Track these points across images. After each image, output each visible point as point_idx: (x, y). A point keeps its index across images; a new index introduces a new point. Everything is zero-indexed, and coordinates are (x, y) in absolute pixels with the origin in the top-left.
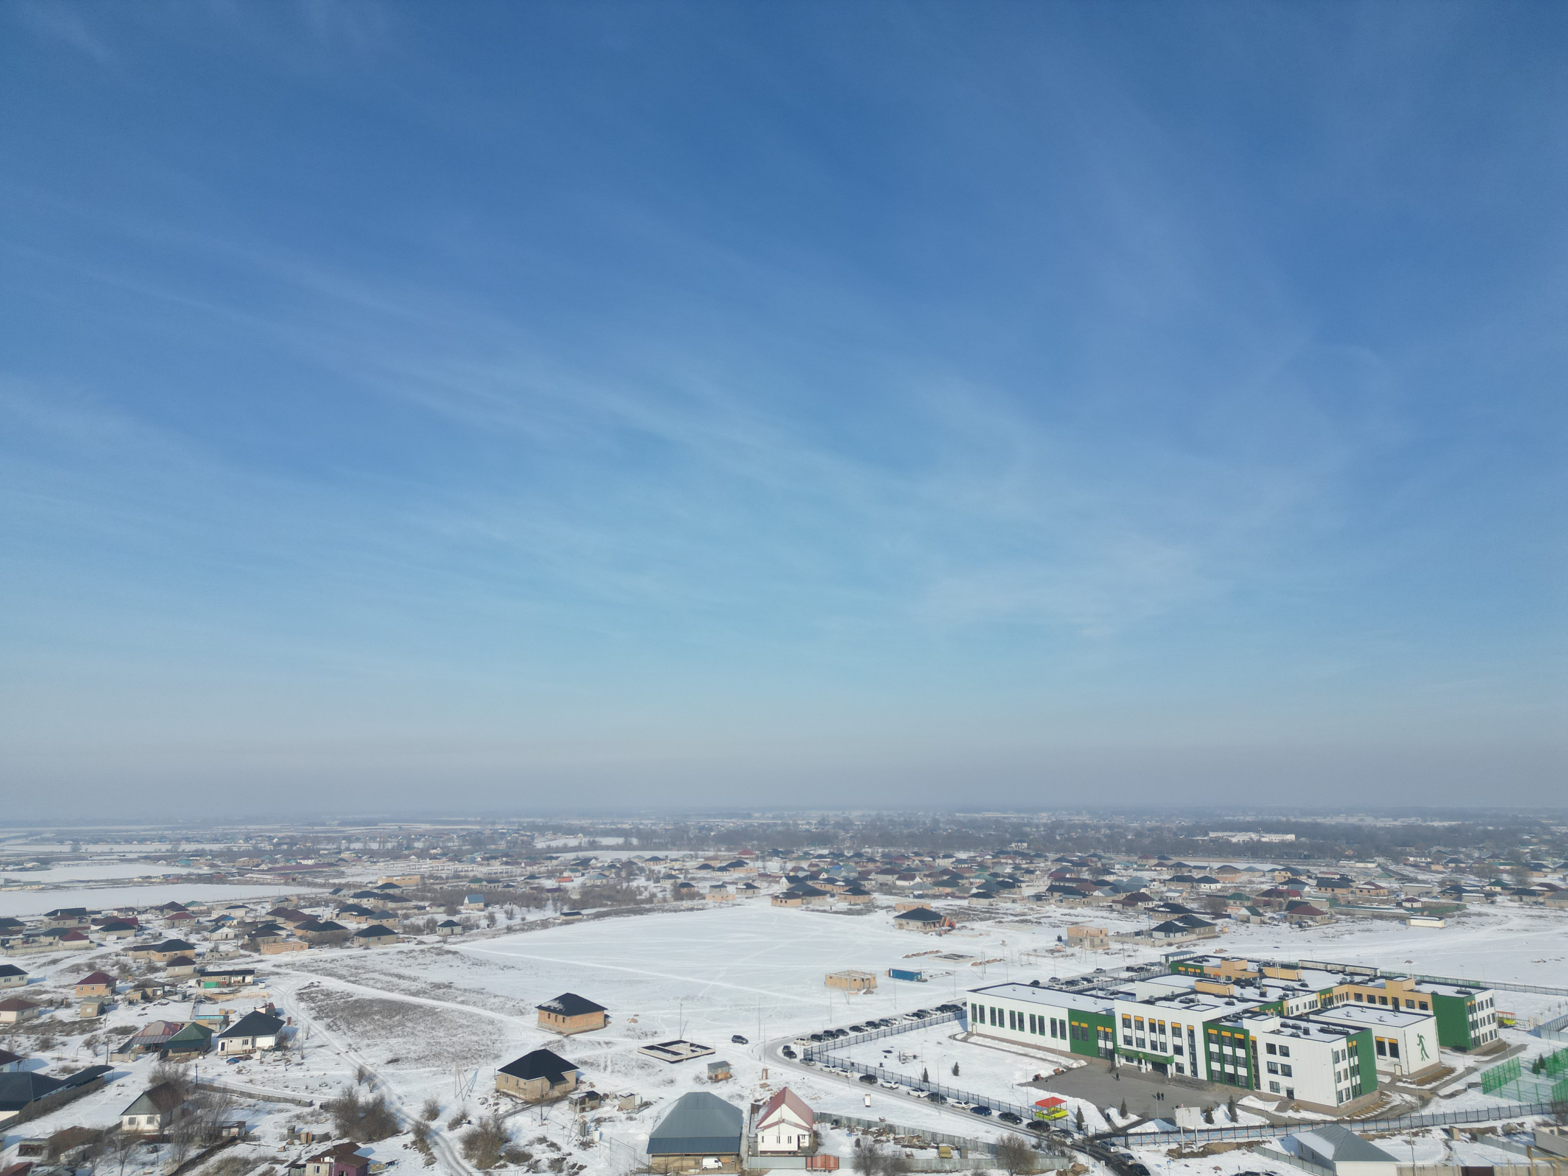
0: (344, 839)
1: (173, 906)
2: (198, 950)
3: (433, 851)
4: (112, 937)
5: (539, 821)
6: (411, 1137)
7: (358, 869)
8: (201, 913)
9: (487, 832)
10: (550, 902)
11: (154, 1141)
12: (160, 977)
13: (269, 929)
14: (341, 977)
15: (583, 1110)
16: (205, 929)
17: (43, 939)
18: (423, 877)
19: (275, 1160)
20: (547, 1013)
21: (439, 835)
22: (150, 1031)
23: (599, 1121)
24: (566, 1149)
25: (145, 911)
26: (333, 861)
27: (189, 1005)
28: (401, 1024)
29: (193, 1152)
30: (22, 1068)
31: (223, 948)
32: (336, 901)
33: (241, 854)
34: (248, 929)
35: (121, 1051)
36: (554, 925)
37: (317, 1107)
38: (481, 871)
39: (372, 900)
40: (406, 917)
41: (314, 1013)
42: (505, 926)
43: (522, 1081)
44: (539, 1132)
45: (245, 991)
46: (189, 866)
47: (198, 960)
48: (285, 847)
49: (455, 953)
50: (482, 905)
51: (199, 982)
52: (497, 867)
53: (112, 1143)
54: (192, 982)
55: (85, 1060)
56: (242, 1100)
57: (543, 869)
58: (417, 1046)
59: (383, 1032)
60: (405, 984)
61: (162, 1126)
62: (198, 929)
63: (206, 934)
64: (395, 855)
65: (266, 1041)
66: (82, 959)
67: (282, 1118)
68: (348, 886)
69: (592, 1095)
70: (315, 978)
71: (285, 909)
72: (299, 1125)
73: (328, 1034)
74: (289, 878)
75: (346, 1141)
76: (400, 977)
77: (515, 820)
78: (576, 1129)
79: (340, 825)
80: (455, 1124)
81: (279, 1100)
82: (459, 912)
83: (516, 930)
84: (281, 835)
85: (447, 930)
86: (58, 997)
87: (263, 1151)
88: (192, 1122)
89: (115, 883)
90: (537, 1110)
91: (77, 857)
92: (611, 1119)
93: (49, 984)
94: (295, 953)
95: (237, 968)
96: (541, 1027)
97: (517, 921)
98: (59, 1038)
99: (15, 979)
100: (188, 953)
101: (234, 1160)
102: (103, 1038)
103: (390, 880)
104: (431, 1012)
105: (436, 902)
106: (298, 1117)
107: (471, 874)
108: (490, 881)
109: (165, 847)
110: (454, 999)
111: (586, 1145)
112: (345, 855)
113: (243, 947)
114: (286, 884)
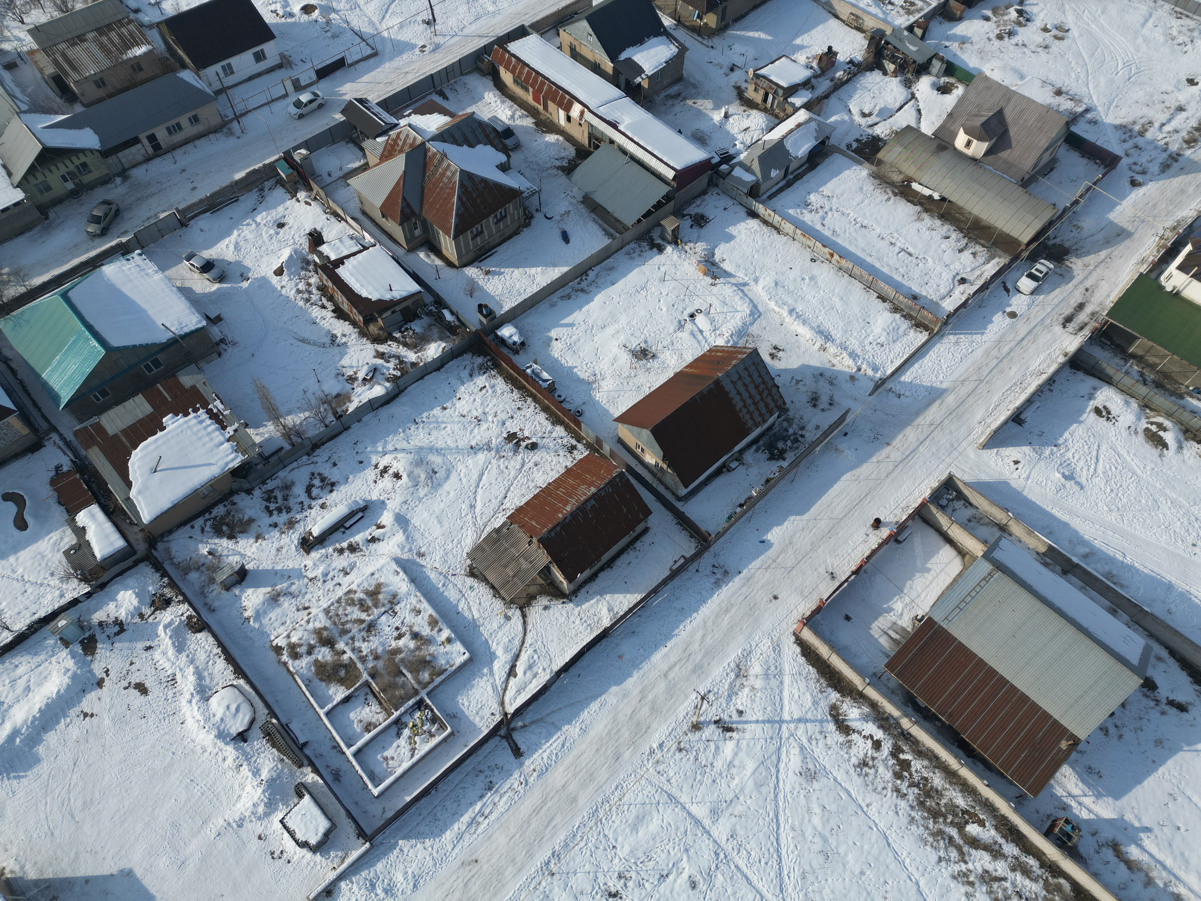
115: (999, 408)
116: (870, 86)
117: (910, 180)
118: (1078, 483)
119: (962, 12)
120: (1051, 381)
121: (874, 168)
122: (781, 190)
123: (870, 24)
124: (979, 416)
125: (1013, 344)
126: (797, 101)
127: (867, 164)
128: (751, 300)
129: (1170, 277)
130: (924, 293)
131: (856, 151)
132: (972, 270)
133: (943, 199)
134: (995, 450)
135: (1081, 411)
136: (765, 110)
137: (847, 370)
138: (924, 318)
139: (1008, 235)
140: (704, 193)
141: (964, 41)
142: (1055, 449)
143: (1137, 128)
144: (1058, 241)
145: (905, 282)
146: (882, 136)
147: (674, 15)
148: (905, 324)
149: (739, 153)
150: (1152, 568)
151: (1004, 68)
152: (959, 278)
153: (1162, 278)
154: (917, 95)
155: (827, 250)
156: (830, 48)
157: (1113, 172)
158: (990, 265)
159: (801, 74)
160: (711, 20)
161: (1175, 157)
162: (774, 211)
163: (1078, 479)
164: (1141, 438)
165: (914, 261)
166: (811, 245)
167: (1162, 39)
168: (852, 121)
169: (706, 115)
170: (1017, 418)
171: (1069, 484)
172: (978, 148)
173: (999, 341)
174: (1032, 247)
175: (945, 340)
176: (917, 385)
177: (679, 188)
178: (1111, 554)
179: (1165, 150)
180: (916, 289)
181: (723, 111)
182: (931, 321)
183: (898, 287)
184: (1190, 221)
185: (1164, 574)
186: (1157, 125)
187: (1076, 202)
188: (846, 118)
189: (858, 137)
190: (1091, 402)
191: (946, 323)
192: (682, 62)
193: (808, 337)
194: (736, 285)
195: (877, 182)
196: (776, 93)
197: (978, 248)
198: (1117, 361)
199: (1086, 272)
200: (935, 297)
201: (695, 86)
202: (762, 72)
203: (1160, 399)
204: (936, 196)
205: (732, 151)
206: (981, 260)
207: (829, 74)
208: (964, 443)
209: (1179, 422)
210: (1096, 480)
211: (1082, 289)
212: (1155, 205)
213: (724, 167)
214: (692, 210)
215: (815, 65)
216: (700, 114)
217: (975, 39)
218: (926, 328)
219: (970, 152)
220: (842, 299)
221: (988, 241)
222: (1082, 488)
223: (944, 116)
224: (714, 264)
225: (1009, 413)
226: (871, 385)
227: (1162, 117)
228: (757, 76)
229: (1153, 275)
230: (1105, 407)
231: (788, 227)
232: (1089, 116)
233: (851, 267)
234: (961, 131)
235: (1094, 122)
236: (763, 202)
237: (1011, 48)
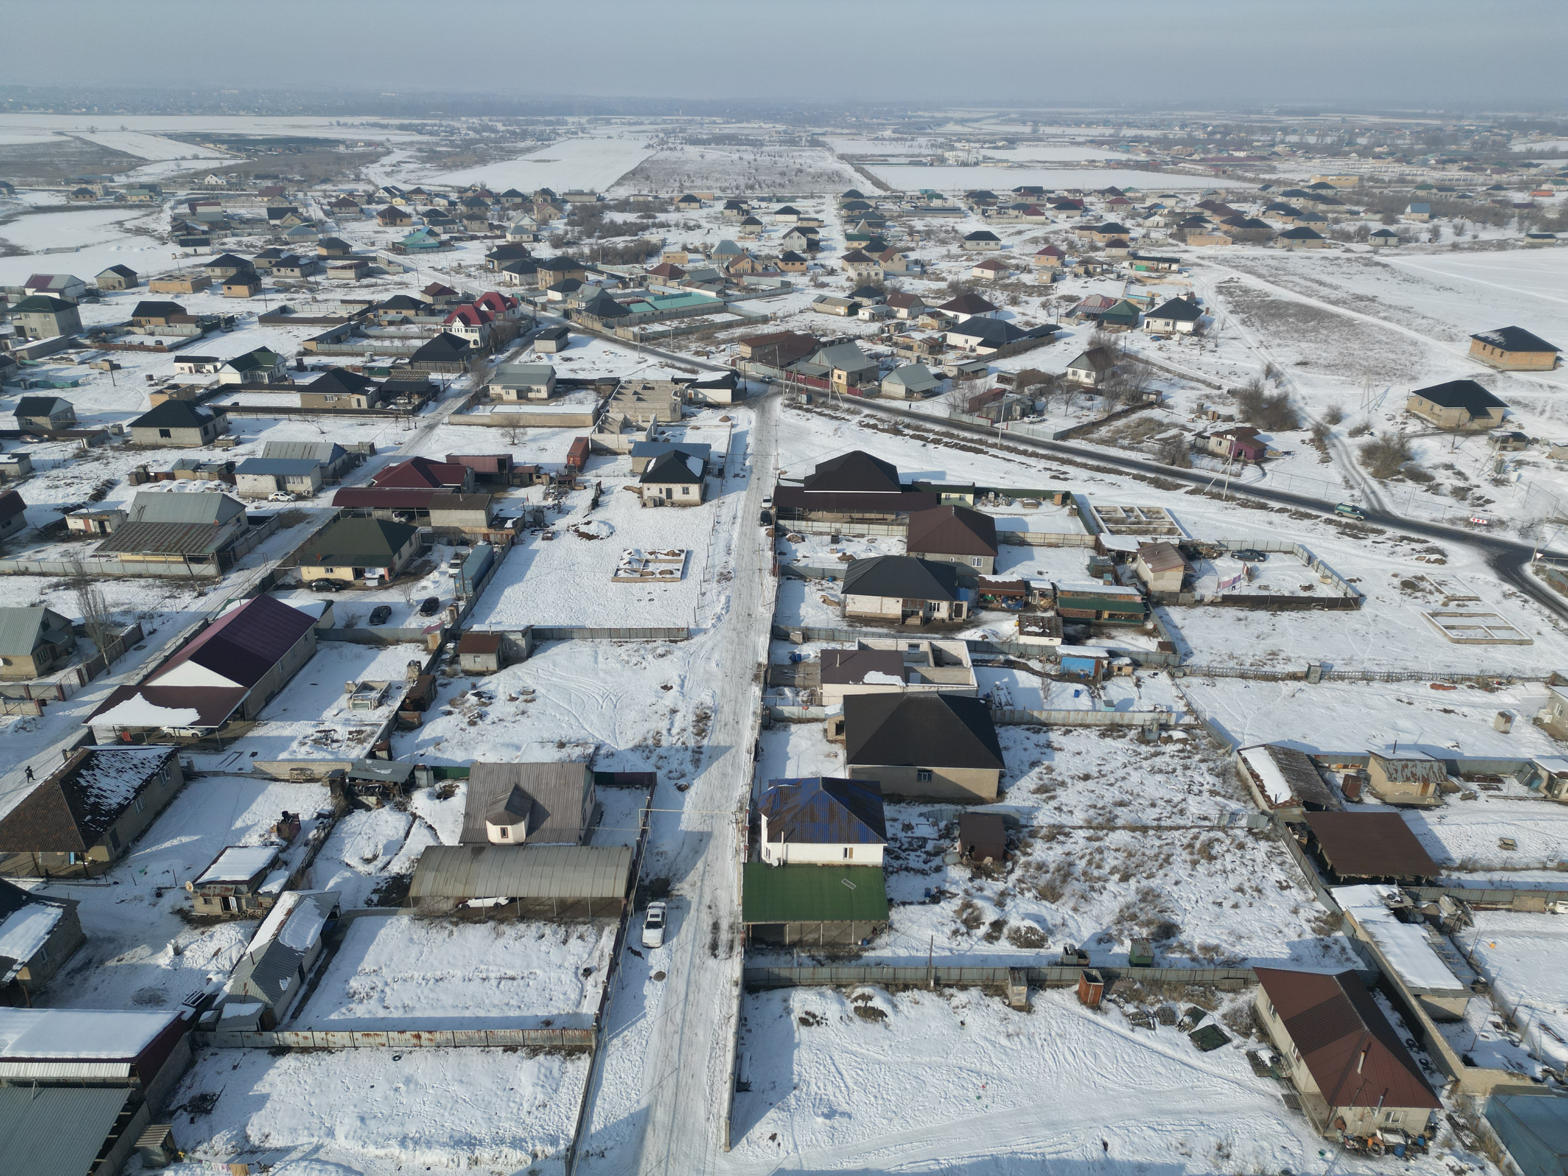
0: (1280, 129)
1: (1113, 191)
2: (1133, 235)
3: (1377, 149)
4: (1062, 216)
5: (1524, 116)
6: (1310, 435)
7: (1291, 165)
8: (1137, 199)
9: (1450, 129)
10: (1516, 219)
11: (1091, 392)
12: (1100, 256)
13: (1195, 222)
14: (1260, 276)
15: (1504, 448)
16: (1139, 215)
17: (1011, 211)
18: (1361, 179)
19: (1184, 428)
20: (1482, 344)
21: (1388, 130)
22: (1090, 303)
23: (1520, 463)
24: (1474, 481)
25: (1089, 194)
26: (1265, 154)
27: (1122, 284)
28: (1315, 330)
29: (1119, 407)
30: (999, 317)
31: (1153, 235)
32: (1263, 198)
33: (1177, 142)
34: (1177, 219)
35: (1069, 315)
36: (1514, 247)
37: (1225, 391)
38: (1432, 176)
39: (1301, 200)
40: (1337, 221)
41: (1231, 307)
42: (1450, 242)
43: (1437, 408)
44: (1448, 459)
45: (1171, 278)
46: (1128, 152)
47: (1132, 244)
48: (1219, 136)
49: (1385, 266)
50: (1426, 216)
51: (1131, 265)
52: (1453, 173)
53: (1060, 387)
54: (1126, 264)
55: (1042, 319)
56: (1160, 373)
57: (1515, 179)
58: (1330, 353)
59: (1296, 335)
60: (1325, 291)
61: (1097, 382)
62: (1134, 215)
63: (1140, 220)
64: (1333, 152)
65: (1185, 326)
66: (1040, 232)
67: (1194, 394)
68: (1278, 182)
69: (1518, 437)
70: (1235, 274)
71: (1213, 203)
72: (1207, 404)
73: (1241, 328)
74: (1219, 170)
75: (1248, 425)
76: (1321, 283)
77: (1489, 114)
78: (1491, 465)
79: (1277, 114)
80: (1357, 432)
81: (1192, 379)
82: (1397, 222)
83: (1463, 249)
84: (1215, 123)
85: (1380, 240)
86: (1022, 263)
87: (1174, 419)
88: (1120, 383)
89: (1066, 165)
90: (1449, 438)
91: (1036, 139)
92: (1535, 465)
93: (1016, 252)
94: (1218, 247)
95: (1165, 255)
96: (1472, 356)
97: (1466, 238)
98: (1023, 297)
99: (992, 243)
100: (1124, 236)
101: (1150, 420)
102: (1054, 303)
103: (1324, 180)
104: (1349, 323)
105: (1372, 208)
106: (1207, 397)
107: (1419, 179)
108: (1440, 189)
109: (1108, 131)
110: (1376, 314)
111: (1498, 482)
112: (1279, 149)
113: (1171, 236)
114: (1216, 176)
115: (715, 1088)
116: (357, 830)
117: (463, 901)
118: (843, 1114)
119: (419, 717)
120: (743, 1021)
121: (413, 910)
122: (306, 999)
123: (320, 770)
124: (702, 1113)
125: (681, 1006)
126: (273, 886)
127: (402, 910)
128: (338, 1165)
129: (768, 852)
130: (555, 1012)
131: (381, 903)
132: (590, 954)
133: (512, 900)
134: (744, 1140)
135: (790, 1033)
136: (233, 918)
137: (520, 1168)
138: (573, 1039)
139: (602, 898)
140: (191, 1064)
141: (437, 742)
142: (797, 1092)
143: (650, 742)
144: (652, 876)
145: (526, 1013)
146: (403, 871)
147: (36, 872)
148: (555, 1062)
149: (220, 987)
150: (967, 1153)
151: (495, 747)
152: (581, 971)
153: (763, 857)
154: (418, 813)
155: (408, 1035)
156: (285, 814)
157: (657, 788)
158: (604, 938)
159: (262, 857)
160: (99, 853)
161: (698, 751)
162: (310, 1029)
163: (840, 1109)
164: (858, 1022)
165: (522, 982)
166: (384, 1040)
167: (619, 666)
168: (357, 874)
169: (145, 966)
170: (740, 1086)
171: (837, 1121)
172: (517, 832)
173: (666, 1012)
174: (632, 896)
175: (611, 1049)
176: (614, 1125)
177: (146, 1082)
178: (925, 1169)
179: (686, 749)
180: (542, 1012)
181: (170, 949)
182: (582, 1039)
183: (520, 1023)
184: (748, 796)
185: (981, 1152)
186: (665, 732)
187: (644, 832)
188: (348, 874)
189: (375, 887)
190: (792, 1017)
191: (599, 1030)
192: (77, 921)
193: (444, 1160)
194: (302, 1159)
195: (426, 922)
196: (237, 894)
197: (581, 929)
198: (784, 958)
199: (697, 891)
200: (569, 1009)
201: (111, 940)
202: (206, 877)
203: (845, 972)
204: (503, 901)
205: (208, 990)
206: (591, 939)
207: (300, 839)
208: (708, 1158)
209: (876, 982)
210: (855, 1097)
211: (704, 909)
212: (711, 798)
213: (206, 1015)
214: (184, 1097)
215: (274, 838)
216: (134, 969)
217: (448, 735)
218: (582, 1050)
219: (510, 839)
220: (461, 1082)
221: (586, 915)
222: (850, 1116)
223: (461, 819)
224: (254, 1151)
225: (728, 1085)
226: (561, 1165)
227: (663, 725)
228: (203, 885)
229: (755, 858)
230: (807, 1013)
231: (340, 1038)
232: (602, 752)
233: (450, 1036)
234: (489, 826)
235: (611, 755)
236: (288, 1028)
237: (490, 727)
